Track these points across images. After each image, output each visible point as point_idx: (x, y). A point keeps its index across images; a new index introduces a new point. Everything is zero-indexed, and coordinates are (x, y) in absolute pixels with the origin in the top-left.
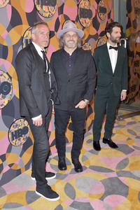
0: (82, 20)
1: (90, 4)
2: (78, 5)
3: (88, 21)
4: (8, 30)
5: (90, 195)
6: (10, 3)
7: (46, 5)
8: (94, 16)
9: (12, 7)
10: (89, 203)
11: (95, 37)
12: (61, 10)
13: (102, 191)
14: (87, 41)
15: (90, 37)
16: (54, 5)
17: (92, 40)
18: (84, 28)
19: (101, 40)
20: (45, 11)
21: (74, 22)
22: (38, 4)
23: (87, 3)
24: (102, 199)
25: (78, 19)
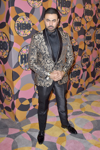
0: (86, 17)
1: (92, 7)
2: (84, 8)
3: (91, 18)
4: (40, 21)
5: (84, 129)
6: (42, 5)
7: (64, 7)
8: (94, 14)
9: (43, 7)
10: (82, 134)
11: (95, 28)
12: (73, 10)
13: (92, 127)
14: (88, 30)
15: (91, 28)
16: (69, 7)
17: (92, 30)
18: (87, 22)
19: (98, 30)
20: (63, 10)
21: (81, 18)
22: (59, 6)
23: (90, 6)
24: (91, 132)
25: (83, 16)
